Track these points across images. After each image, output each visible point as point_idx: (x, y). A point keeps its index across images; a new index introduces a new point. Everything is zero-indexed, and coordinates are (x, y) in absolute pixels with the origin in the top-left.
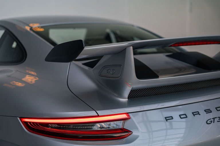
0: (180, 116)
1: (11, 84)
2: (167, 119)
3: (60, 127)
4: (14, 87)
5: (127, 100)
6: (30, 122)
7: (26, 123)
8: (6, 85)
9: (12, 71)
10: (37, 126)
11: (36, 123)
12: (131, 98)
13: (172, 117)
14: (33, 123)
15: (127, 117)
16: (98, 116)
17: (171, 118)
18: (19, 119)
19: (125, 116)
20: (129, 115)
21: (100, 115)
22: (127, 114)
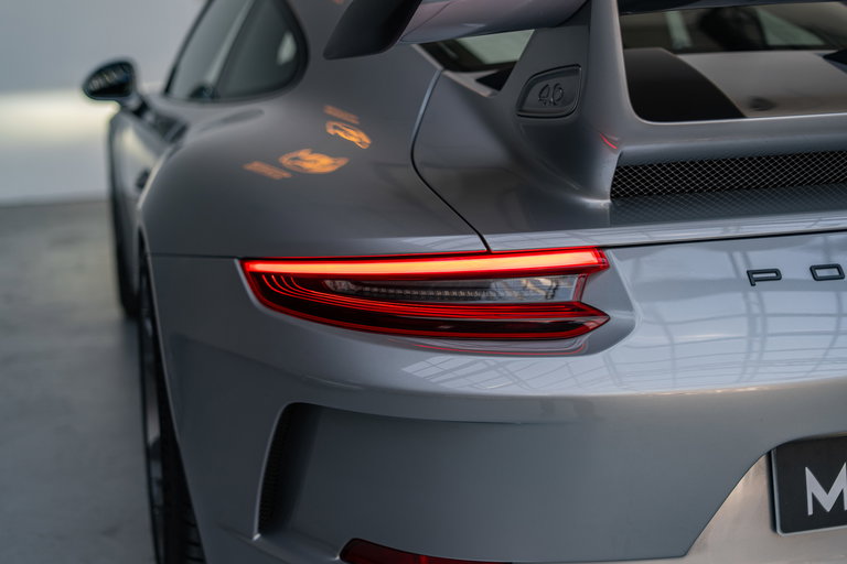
0: (813, 269)
1: (282, 167)
2: (754, 277)
3: (362, 291)
4: (286, 175)
5: (609, 201)
6: (268, 274)
7: (256, 278)
8: (256, 167)
9: (261, 112)
10: (287, 288)
11: (287, 276)
12: (627, 196)
13: (777, 272)
14: (278, 275)
15: (595, 260)
16: (488, 254)
17: (774, 275)
18: (237, 262)
19: (587, 258)
20: (602, 256)
21: (494, 248)
22: (599, 250)
